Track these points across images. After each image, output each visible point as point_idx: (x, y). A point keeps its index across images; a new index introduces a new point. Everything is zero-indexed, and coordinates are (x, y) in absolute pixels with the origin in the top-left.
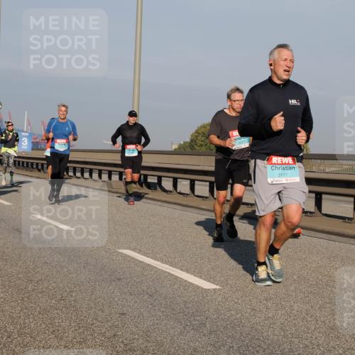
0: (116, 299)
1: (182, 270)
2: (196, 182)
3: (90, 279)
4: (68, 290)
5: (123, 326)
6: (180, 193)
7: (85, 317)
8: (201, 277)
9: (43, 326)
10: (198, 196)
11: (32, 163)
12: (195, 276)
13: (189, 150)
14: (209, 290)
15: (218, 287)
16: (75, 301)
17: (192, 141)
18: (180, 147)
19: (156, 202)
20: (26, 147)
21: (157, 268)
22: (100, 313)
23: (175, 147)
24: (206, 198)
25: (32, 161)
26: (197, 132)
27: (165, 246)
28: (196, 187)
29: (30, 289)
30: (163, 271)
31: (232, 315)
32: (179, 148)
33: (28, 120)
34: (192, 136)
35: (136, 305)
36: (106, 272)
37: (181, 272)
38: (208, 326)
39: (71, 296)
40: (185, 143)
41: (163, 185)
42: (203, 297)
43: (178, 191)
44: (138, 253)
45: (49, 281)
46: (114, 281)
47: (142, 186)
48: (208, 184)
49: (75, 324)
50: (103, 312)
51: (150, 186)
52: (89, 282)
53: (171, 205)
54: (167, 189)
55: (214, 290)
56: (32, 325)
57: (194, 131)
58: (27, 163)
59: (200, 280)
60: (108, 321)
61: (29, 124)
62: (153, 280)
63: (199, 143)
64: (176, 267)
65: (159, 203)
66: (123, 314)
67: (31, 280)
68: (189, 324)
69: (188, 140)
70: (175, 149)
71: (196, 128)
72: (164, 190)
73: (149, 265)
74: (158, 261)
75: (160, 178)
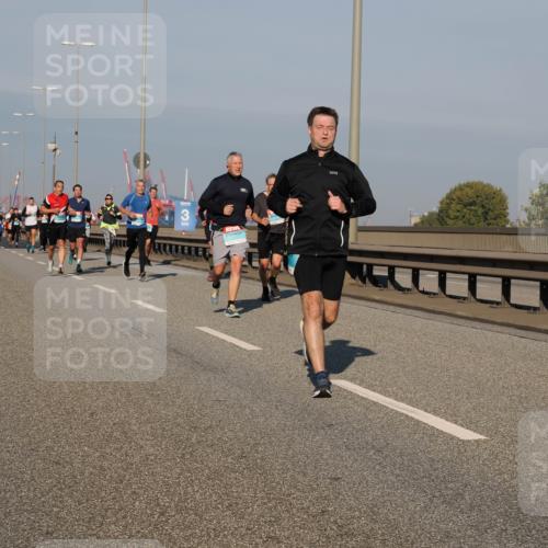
0: (325, 457)
1: (426, 411)
2: (448, 275)
3: (285, 425)
4: (252, 442)
5: (337, 498)
6: (423, 292)
7: (278, 483)
8: (456, 423)
9: (214, 498)
10: (451, 297)
11: (197, 248)
12: (447, 420)
13: (436, 225)
14: (469, 441)
15: (482, 437)
16: (262, 459)
17: (441, 211)
18: (424, 220)
19: (386, 307)
20: (187, 224)
21: (387, 408)
22: (300, 478)
23: (415, 220)
24: (464, 298)
25: (197, 245)
26: (449, 197)
27: (400, 374)
28: (449, 283)
29: (194, 440)
30: (397, 412)
31: (505, 480)
32: (422, 222)
33: (190, 182)
34: (441, 203)
35: (355, 465)
36: (309, 415)
37: (426, 414)
38: (467, 497)
39: (257, 452)
40: (431, 214)
41: (396, 279)
42: (459, 452)
43: (421, 289)
44: (360, 385)
45: (222, 429)
46: (323, 428)
47: (364, 282)
48: (466, 277)
49: (263, 494)
50: (305, 475)
51: (377, 282)
52: (283, 430)
53: (409, 311)
54: (403, 285)
55: (476, 441)
56: (198, 496)
57: (444, 196)
58: (190, 248)
59: (454, 425)
60: (313, 490)
61: (191, 188)
62: (383, 426)
63: (452, 213)
64: (417, 406)
65: (391, 308)
66: (337, 479)
67: (195, 428)
68: (437, 494)
69: (435, 209)
70: (416, 225)
71: (448, 191)
72: (398, 288)
73: (375, 403)
74: (389, 396)
75: (392, 269)
